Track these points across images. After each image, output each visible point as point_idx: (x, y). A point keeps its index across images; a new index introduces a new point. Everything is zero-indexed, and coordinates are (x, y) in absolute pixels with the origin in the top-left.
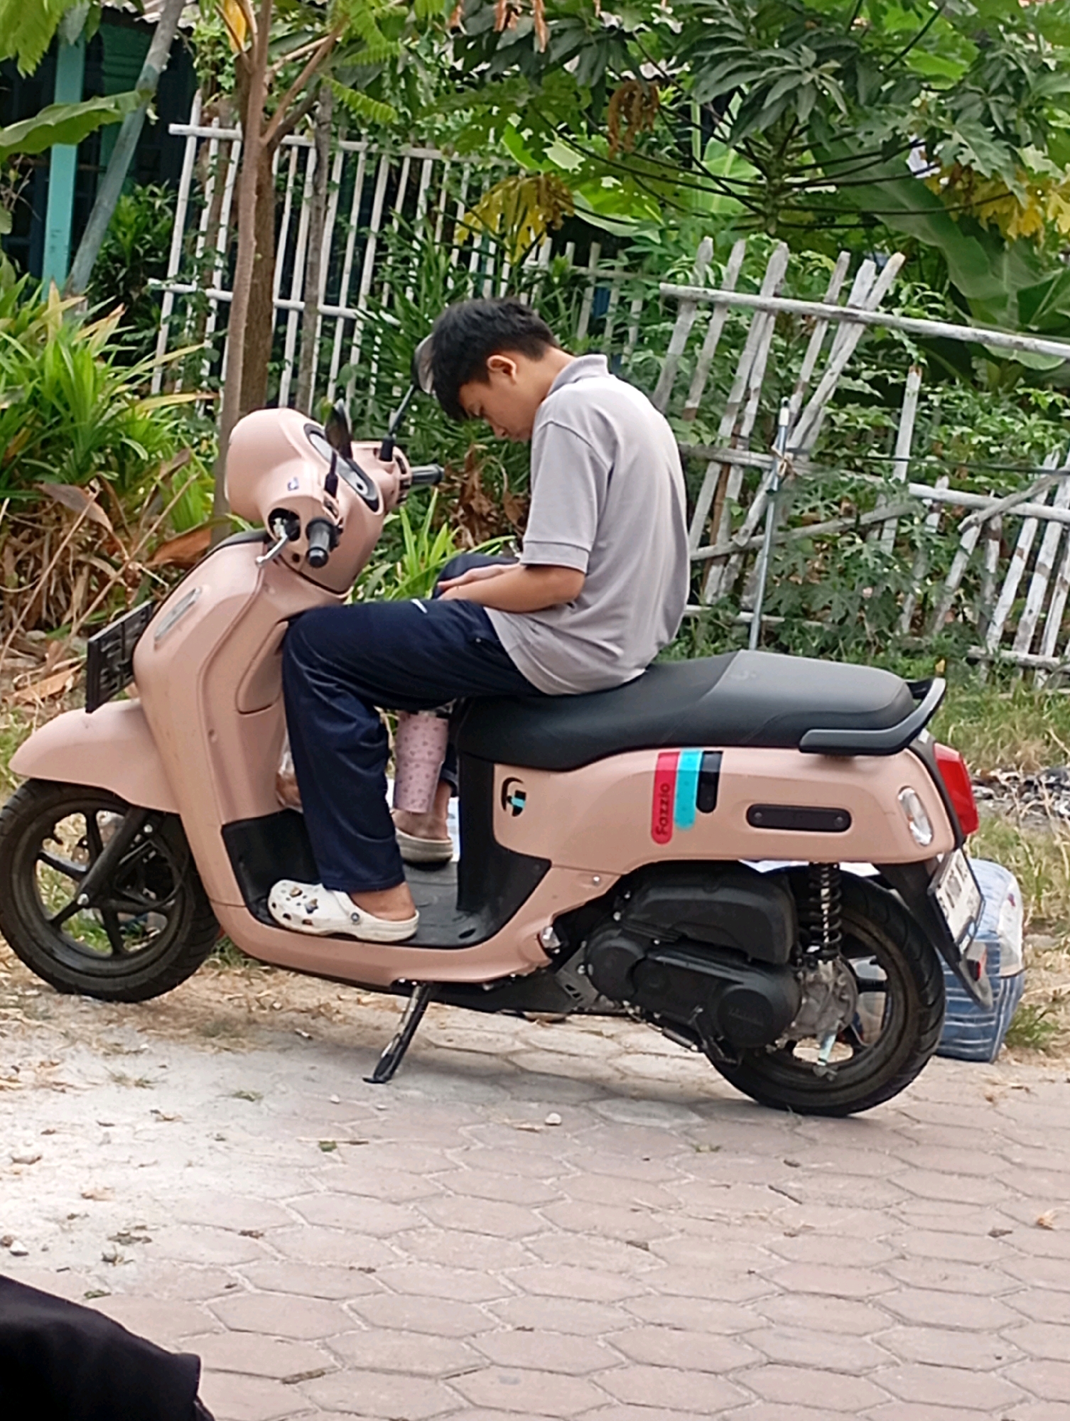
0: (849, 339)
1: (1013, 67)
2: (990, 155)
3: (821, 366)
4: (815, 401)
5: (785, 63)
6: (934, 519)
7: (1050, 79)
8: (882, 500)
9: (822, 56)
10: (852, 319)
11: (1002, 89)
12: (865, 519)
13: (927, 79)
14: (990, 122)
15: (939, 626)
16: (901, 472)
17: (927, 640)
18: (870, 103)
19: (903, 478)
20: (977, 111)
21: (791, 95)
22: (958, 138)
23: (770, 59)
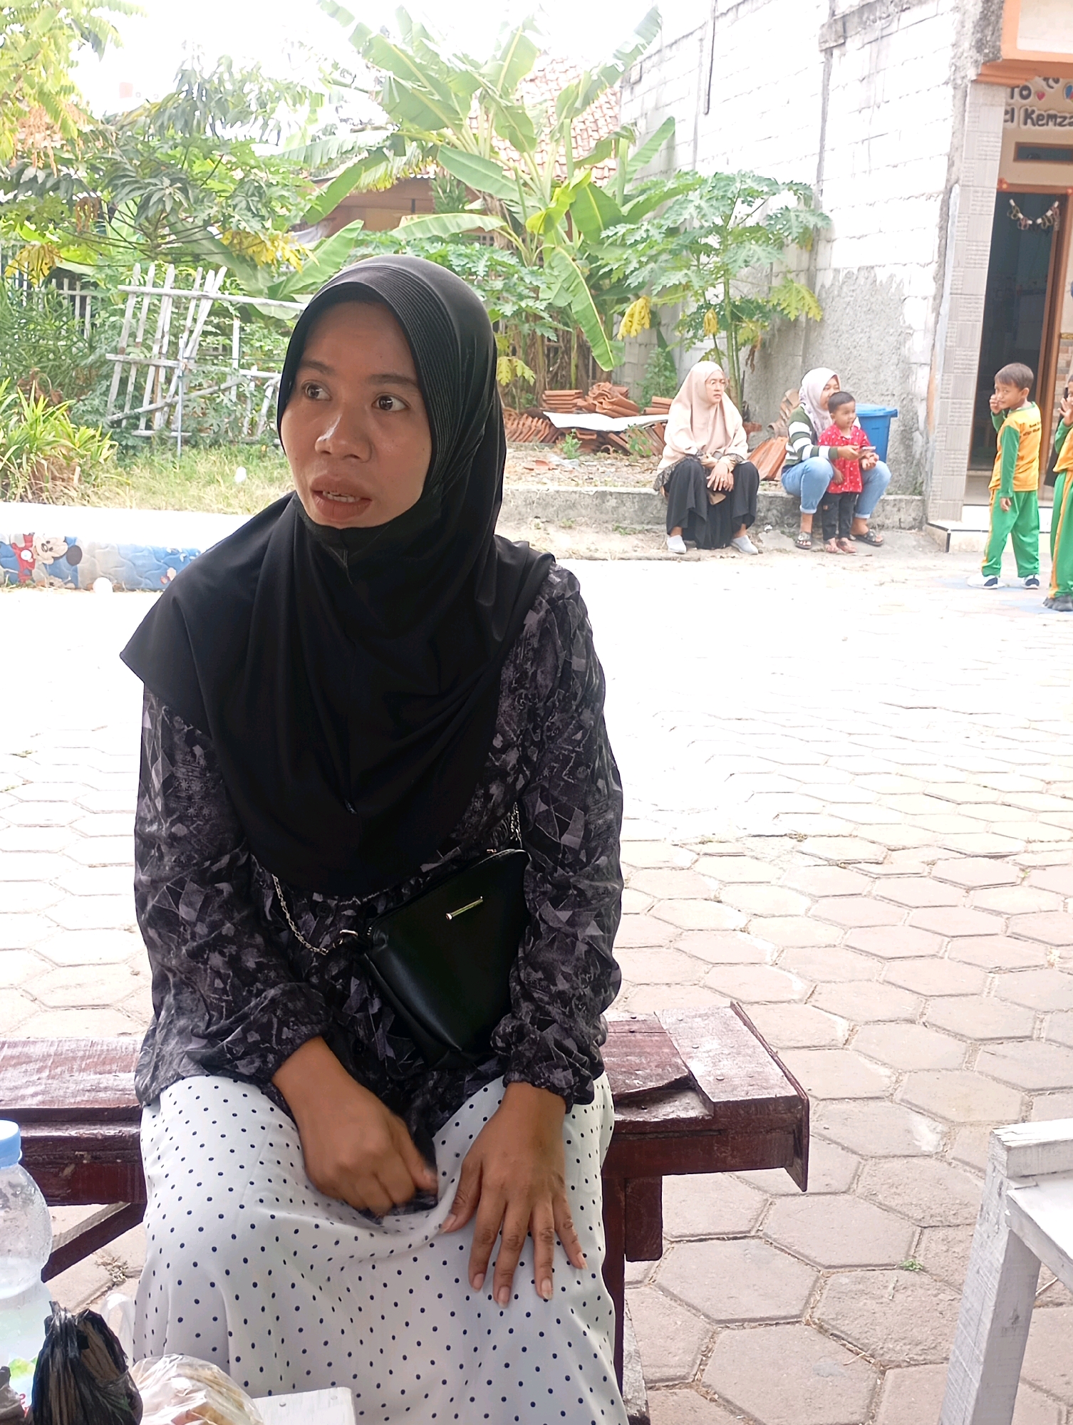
0: (206, 306)
1: (256, 184)
2: (251, 224)
3: (195, 320)
4: (194, 335)
5: (156, 185)
6: (252, 384)
7: (274, 189)
8: (229, 377)
9: (173, 182)
10: (207, 297)
11: (253, 195)
12: (223, 386)
13: (219, 191)
14: (249, 209)
15: (260, 431)
16: (235, 364)
17: (256, 438)
18: (195, 202)
19: (237, 367)
20: (243, 204)
21: (161, 200)
22: (237, 217)
23: (149, 184)
